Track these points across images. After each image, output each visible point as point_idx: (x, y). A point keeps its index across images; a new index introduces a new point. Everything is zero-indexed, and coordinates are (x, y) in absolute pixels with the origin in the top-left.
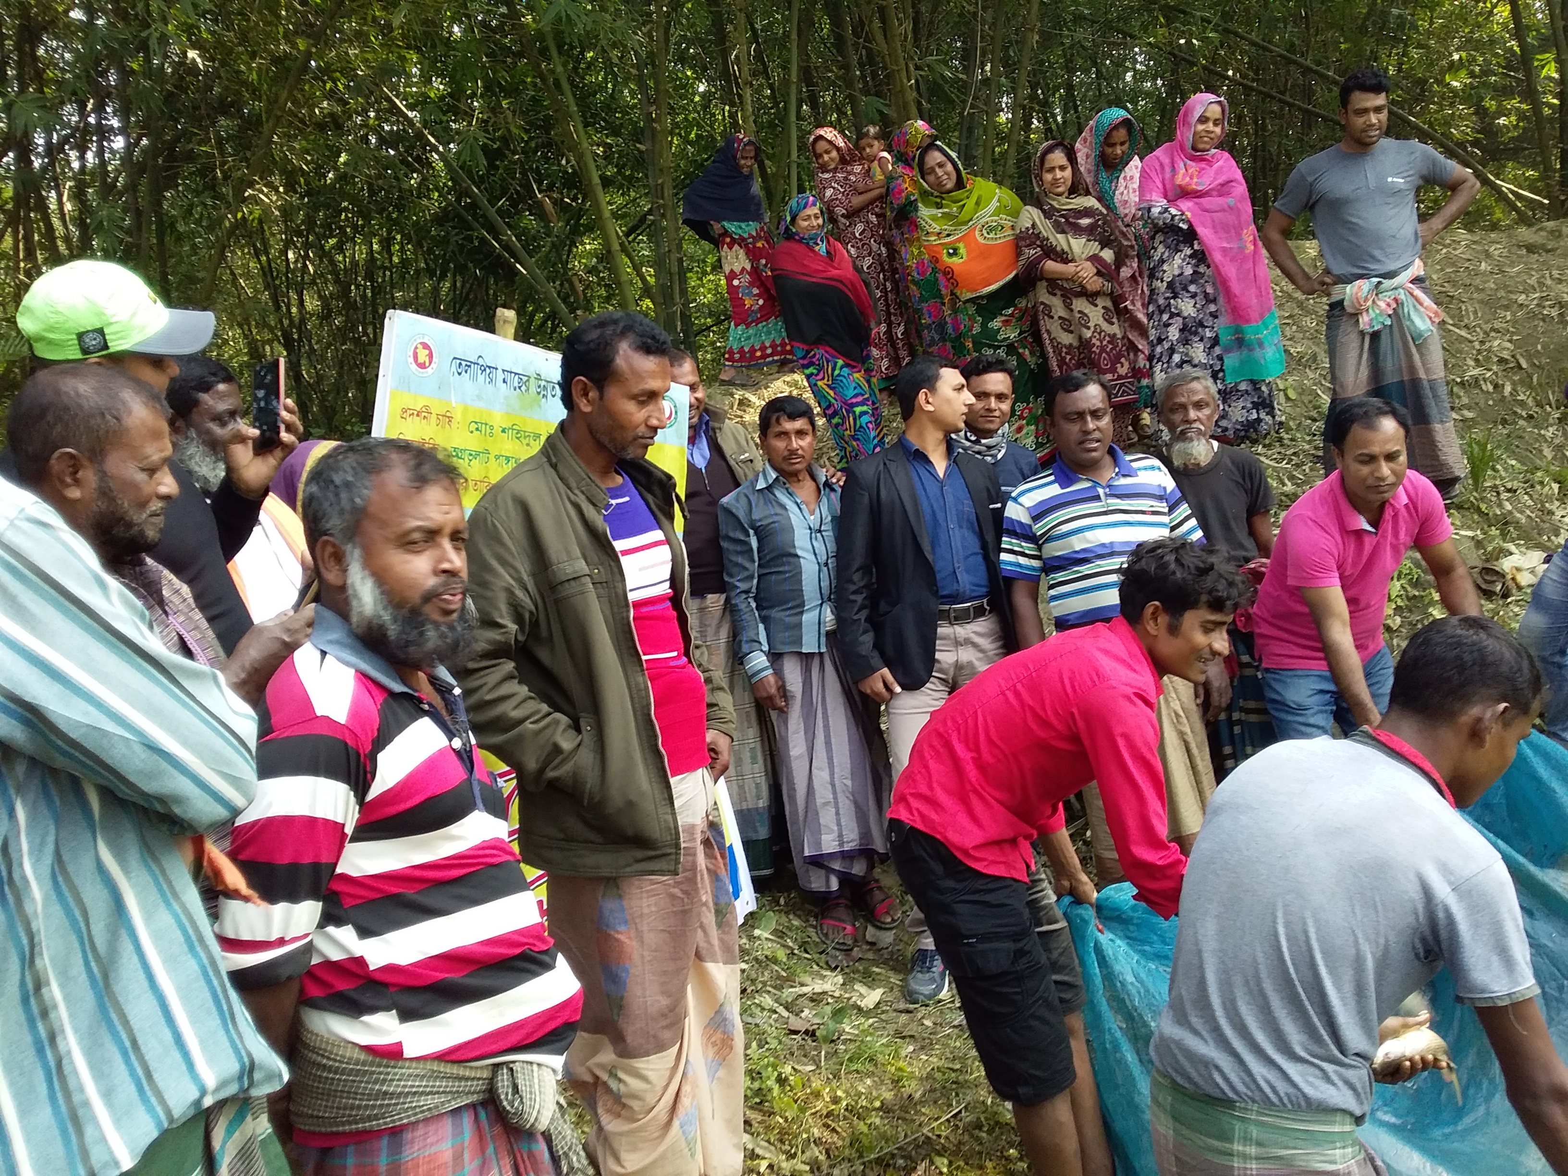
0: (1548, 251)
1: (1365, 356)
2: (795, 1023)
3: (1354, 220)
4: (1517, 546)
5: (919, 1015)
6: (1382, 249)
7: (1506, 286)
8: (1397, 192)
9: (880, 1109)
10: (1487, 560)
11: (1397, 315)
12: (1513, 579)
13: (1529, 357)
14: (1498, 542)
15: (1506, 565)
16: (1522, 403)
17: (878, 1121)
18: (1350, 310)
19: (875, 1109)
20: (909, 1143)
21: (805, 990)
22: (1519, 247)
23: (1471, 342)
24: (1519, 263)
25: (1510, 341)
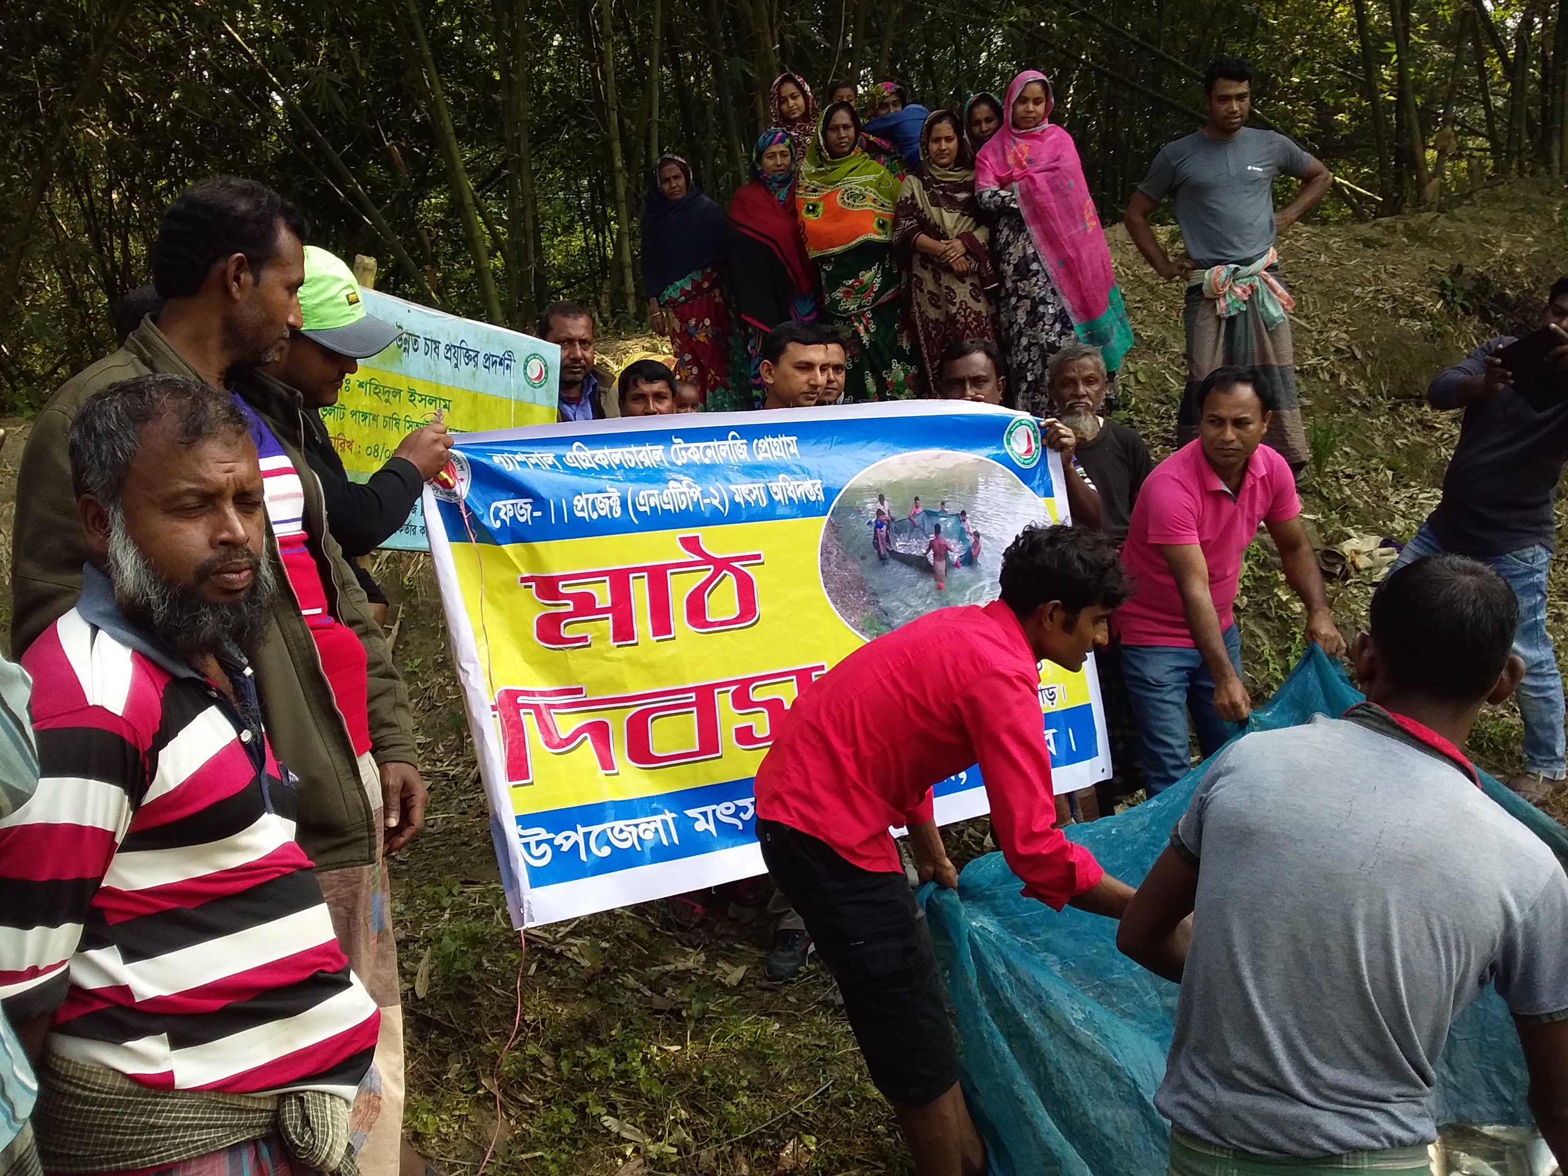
0: (1383, 246)
1: (1221, 341)
2: (658, 1002)
3: (1215, 206)
4: (1356, 530)
5: (784, 992)
6: (1240, 236)
7: (1343, 279)
8: (1254, 180)
9: (747, 1088)
10: (1328, 544)
11: (1253, 299)
12: (1353, 563)
13: (1364, 348)
14: (1338, 526)
15: (1347, 547)
16: (1356, 393)
17: (745, 1100)
18: (1207, 295)
19: (743, 1088)
20: (777, 1122)
21: (668, 968)
22: (1357, 241)
23: (1310, 331)
24: (1356, 257)
25: (1346, 332)
